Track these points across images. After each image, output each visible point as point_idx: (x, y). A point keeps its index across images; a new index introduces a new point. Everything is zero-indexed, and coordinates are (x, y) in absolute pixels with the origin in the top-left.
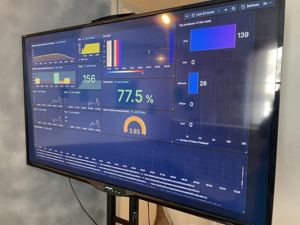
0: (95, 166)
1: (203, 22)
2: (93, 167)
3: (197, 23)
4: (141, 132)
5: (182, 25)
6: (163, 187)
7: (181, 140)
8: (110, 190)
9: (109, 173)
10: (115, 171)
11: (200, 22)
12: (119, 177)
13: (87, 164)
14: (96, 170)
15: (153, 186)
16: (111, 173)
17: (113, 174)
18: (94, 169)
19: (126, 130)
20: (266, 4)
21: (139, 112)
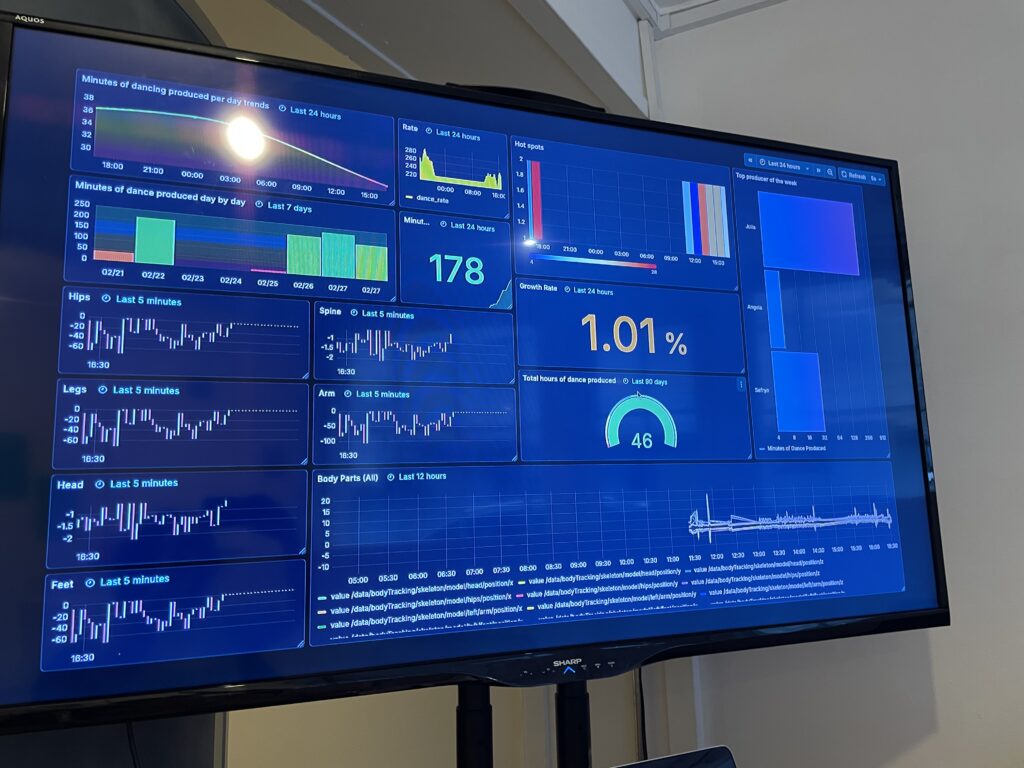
1: (782, 182)
3: (772, 180)
4: (661, 439)
5: (743, 177)
7: (770, 448)
8: (572, 666)
11: (778, 181)
19: (612, 438)
20: (874, 179)
21: (649, 381)
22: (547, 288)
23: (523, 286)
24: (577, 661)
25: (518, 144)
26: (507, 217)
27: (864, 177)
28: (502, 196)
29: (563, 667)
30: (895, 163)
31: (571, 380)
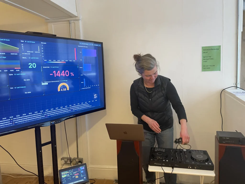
0: (41, 115)
2: (39, 116)
4: (67, 89)
5: (79, 46)
6: (78, 109)
7: (83, 89)
8: (54, 123)
9: (50, 115)
10: (54, 112)
11: (85, 47)
12: (57, 114)
13: (35, 116)
14: (42, 117)
15: (74, 110)
16: (53, 114)
17: (54, 114)
18: (40, 117)
19: (59, 90)
20: (99, 45)
21: (65, 81)
22: (48, 67)
23: (44, 67)
24: (54, 122)
25: (42, 43)
26: (40, 56)
27: (98, 45)
28: (39, 52)
29: (52, 123)
30: (102, 43)
31: (52, 82)
